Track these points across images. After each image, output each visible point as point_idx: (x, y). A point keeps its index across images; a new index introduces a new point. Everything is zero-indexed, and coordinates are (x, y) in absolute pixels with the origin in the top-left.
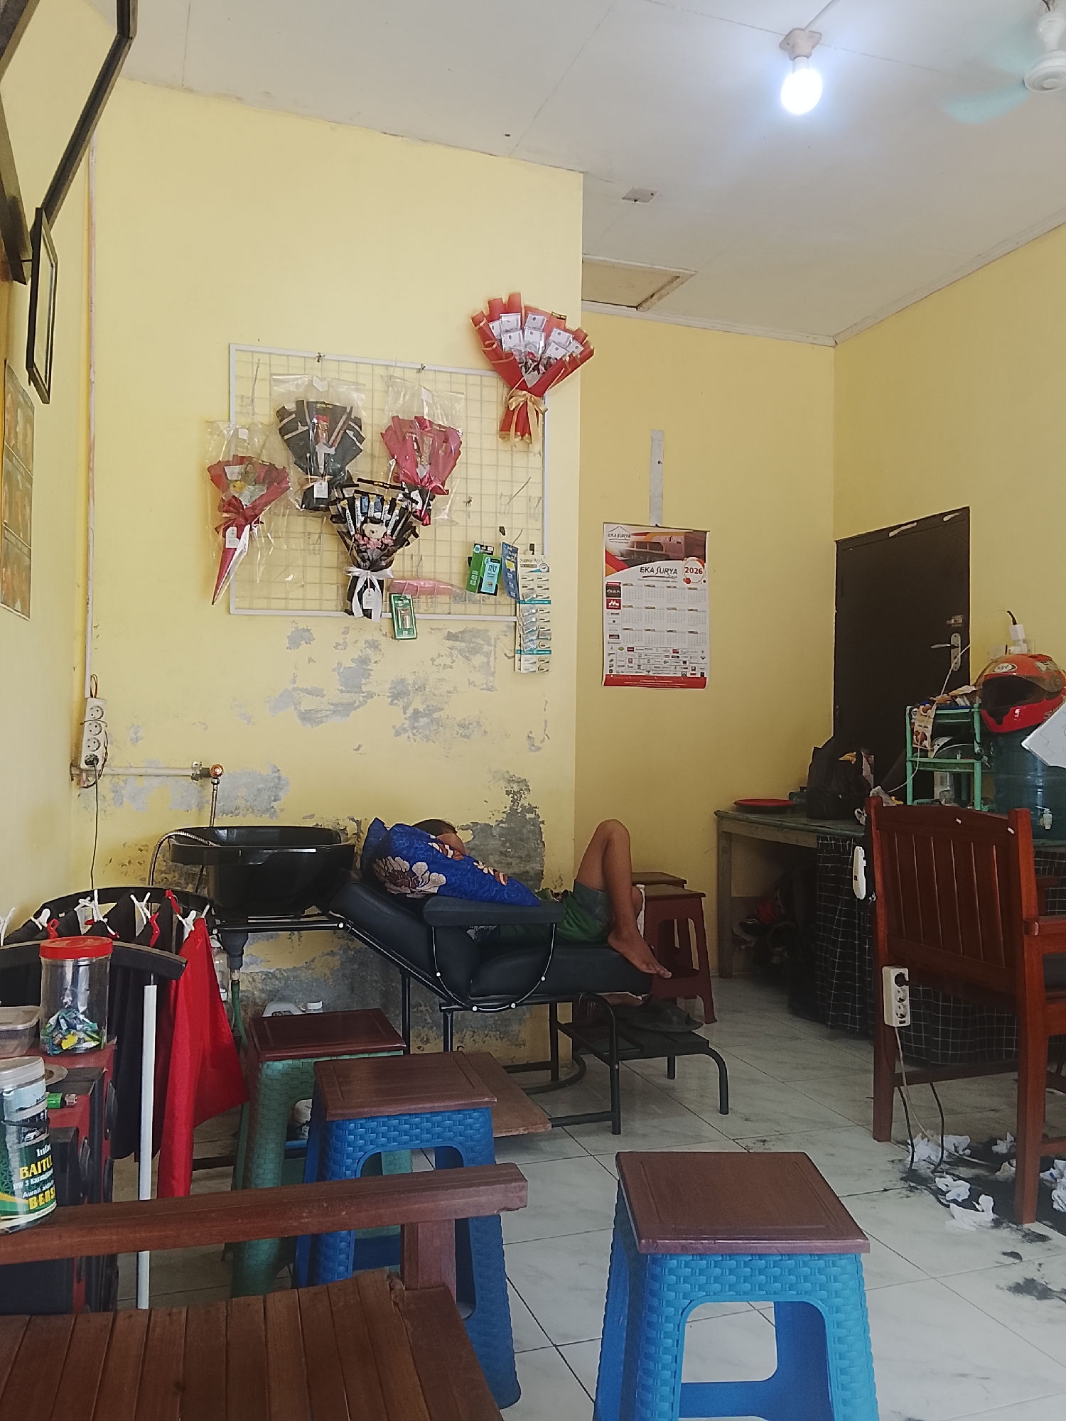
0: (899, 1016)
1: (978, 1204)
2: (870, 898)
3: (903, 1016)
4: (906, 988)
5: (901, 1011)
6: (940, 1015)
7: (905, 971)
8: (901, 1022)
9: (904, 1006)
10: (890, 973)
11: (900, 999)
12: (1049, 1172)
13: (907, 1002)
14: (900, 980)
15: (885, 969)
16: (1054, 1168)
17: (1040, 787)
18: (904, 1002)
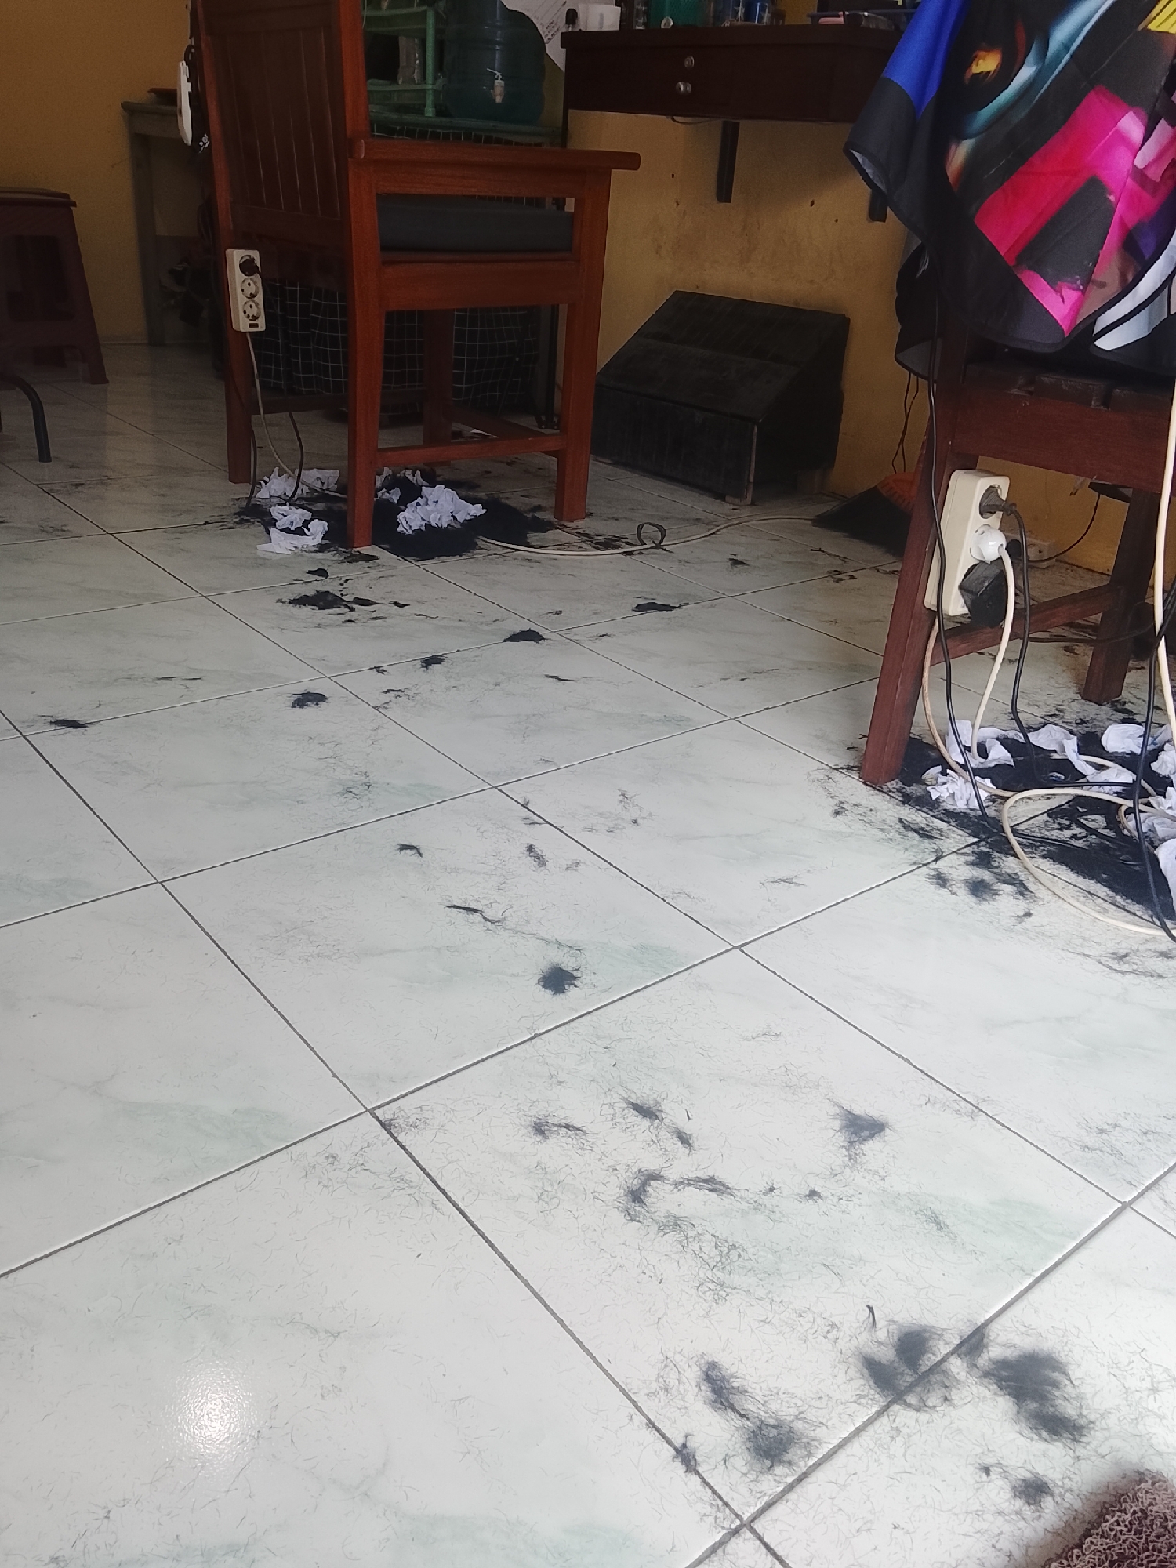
0: (251, 318)
1: (309, 530)
2: (201, 144)
3: (255, 318)
4: (257, 278)
5: (254, 312)
6: (298, 318)
7: (255, 255)
8: (251, 326)
9: (257, 305)
10: (236, 256)
11: (251, 294)
12: (416, 501)
13: (260, 298)
14: (247, 267)
15: (229, 251)
16: (422, 497)
17: (498, 43)
18: (255, 299)
